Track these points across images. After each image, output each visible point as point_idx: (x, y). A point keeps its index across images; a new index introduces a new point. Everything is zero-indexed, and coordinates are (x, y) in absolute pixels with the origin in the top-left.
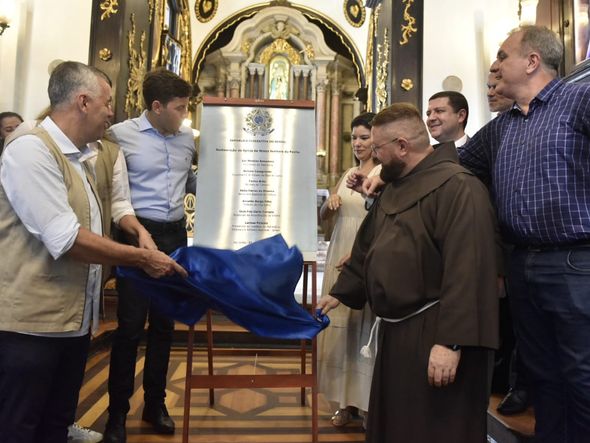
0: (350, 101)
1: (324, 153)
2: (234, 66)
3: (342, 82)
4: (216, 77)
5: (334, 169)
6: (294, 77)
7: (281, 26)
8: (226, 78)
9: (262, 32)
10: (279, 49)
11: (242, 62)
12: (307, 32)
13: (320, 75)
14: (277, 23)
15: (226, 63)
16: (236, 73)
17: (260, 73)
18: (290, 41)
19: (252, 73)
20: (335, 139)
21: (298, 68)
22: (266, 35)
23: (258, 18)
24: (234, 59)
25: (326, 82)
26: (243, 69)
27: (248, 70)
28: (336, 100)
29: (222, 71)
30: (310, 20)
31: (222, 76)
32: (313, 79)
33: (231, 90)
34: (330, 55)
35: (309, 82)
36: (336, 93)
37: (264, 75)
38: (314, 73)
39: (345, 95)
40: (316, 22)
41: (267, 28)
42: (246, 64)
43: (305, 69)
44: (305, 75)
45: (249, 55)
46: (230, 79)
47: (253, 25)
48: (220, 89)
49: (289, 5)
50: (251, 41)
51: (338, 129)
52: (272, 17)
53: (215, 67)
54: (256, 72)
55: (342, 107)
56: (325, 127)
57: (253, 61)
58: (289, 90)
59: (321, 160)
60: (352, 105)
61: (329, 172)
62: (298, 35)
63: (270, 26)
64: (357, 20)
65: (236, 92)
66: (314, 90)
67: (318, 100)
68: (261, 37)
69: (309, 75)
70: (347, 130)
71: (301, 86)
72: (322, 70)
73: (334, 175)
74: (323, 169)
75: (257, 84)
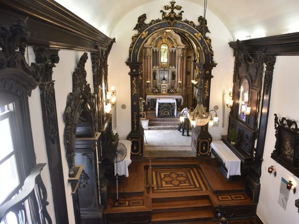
0: (190, 59)
1: (181, 82)
2: (148, 50)
3: (187, 53)
5: (184, 86)
6: (170, 52)
7: (165, 34)
10: (164, 42)
12: (175, 36)
14: (163, 32)
15: (146, 49)
16: (149, 52)
17: (158, 51)
18: (168, 38)
19: (155, 51)
20: (184, 75)
21: (171, 49)
22: (159, 37)
24: (148, 48)
25: (182, 55)
26: (151, 50)
27: (153, 50)
28: (185, 61)
30: (176, 33)
31: (144, 53)
32: (177, 53)
34: (183, 46)
35: (175, 54)
36: (185, 58)
38: (177, 51)
39: (188, 57)
40: (178, 34)
42: (152, 48)
43: (174, 49)
46: (147, 55)
48: (143, 57)
55: (187, 62)
59: (179, 84)
60: (191, 61)
62: (171, 36)
63: (161, 34)
65: (149, 60)
66: (177, 58)
67: (178, 61)
68: (157, 38)
69: (175, 51)
70: (189, 70)
71: (172, 55)
72: (180, 51)
73: (184, 88)
74: (180, 87)
75: (156, 55)
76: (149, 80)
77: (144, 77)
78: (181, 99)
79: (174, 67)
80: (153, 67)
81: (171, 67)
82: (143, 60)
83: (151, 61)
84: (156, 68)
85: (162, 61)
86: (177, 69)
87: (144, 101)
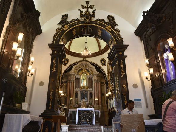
0: (103, 85)
1: (97, 99)
2: (72, 76)
3: (101, 79)
4: (67, 79)
5: (100, 104)
6: (88, 79)
7: (84, 66)
8: (70, 79)
9: (79, 68)
10: (84, 71)
11: (74, 75)
12: (91, 67)
13: (95, 78)
14: (83, 65)
15: (70, 75)
16: (73, 78)
18: (87, 70)
19: (77, 78)
20: (100, 95)
21: (89, 76)
22: (80, 68)
23: (78, 64)
24: (72, 74)
25: (97, 80)
26: (75, 77)
28: (99, 84)
29: (69, 77)
30: (92, 65)
32: (93, 79)
33: (71, 82)
34: (97, 73)
35: (92, 80)
36: (99, 83)
37: (80, 78)
38: (93, 77)
39: (102, 83)
41: (81, 67)
42: (75, 75)
43: (91, 76)
44: (91, 78)
45: (76, 73)
46: (71, 79)
47: (77, 66)
49: (86, 61)
50: (77, 70)
51: (101, 92)
52: (82, 64)
53: (67, 76)
54: (78, 77)
55: (101, 86)
56: (97, 92)
57: (77, 75)
58: (87, 82)
59: (96, 101)
60: (104, 86)
61: (99, 104)
62: (89, 68)
63: (82, 66)
64: (104, 64)
65: (73, 83)
66: (93, 82)
67: (95, 84)
68: (79, 69)
69: (92, 78)
70: (103, 92)
71: (90, 81)
72: (95, 77)
73: (100, 106)
74: (97, 104)
75: (78, 80)
76: (72, 97)
77: (68, 95)
78: (98, 112)
79: (91, 89)
80: (75, 89)
81: (89, 89)
82: (69, 83)
83: (74, 84)
84: (78, 90)
85: (82, 85)
86: (94, 91)
87: (66, 107)
